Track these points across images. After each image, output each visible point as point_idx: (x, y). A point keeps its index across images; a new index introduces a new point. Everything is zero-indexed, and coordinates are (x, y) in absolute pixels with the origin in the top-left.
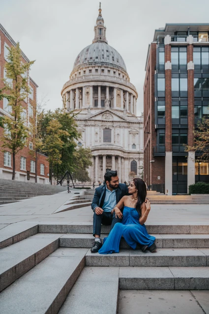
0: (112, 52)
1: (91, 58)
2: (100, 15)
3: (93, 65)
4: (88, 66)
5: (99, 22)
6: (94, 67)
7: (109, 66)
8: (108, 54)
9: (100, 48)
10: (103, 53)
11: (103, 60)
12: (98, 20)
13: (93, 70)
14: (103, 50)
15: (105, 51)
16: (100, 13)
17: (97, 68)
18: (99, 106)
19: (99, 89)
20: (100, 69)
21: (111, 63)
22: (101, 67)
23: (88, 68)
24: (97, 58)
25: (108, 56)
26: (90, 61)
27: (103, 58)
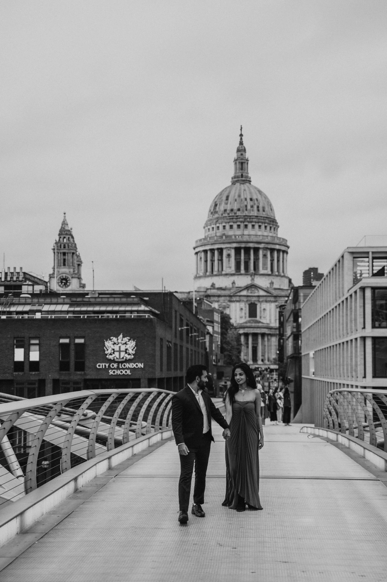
0: (257, 200)
1: (232, 210)
2: (241, 143)
3: (234, 220)
4: (228, 221)
5: (240, 153)
6: (236, 222)
7: (254, 220)
8: (252, 203)
9: (242, 197)
10: (245, 203)
11: (246, 213)
12: (238, 151)
13: (235, 226)
14: (246, 199)
15: (248, 200)
16: (241, 139)
17: (239, 223)
18: (243, 271)
19: (242, 251)
20: (242, 225)
21: (256, 214)
22: (244, 222)
23: (229, 223)
24: (239, 210)
25: (252, 207)
26: (231, 215)
27: (246, 210)
